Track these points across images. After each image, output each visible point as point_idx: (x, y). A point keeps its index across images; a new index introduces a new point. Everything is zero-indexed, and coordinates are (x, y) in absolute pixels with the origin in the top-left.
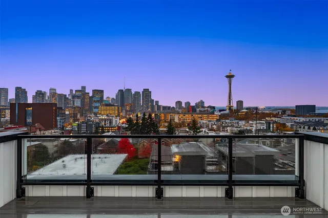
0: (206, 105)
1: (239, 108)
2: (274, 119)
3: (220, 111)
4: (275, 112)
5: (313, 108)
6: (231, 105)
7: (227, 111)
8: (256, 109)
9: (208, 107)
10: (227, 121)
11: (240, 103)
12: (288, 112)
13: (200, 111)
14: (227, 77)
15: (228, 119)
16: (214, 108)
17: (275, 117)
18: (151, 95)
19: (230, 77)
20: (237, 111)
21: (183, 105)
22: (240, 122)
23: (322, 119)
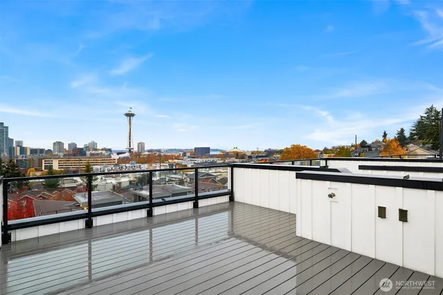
1: (140, 151)
2: (176, 161)
3: (119, 154)
4: (176, 154)
5: (208, 150)
6: (132, 147)
7: (127, 154)
8: (159, 151)
9: (102, 149)
10: (127, 165)
11: (141, 145)
12: (188, 154)
13: (92, 154)
14: (127, 115)
15: (129, 163)
16: (110, 150)
17: (177, 159)
18: (7, 132)
19: (130, 115)
20: (139, 154)
21: (66, 147)
22: (142, 166)
23: (215, 159)
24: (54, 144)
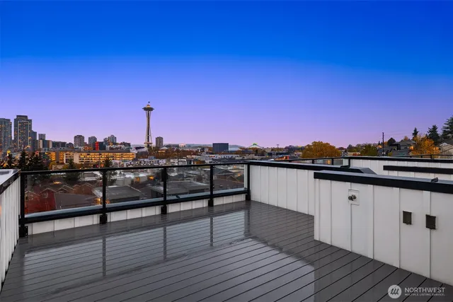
0: (118, 141)
1: (158, 146)
2: (194, 156)
3: (137, 148)
4: (195, 150)
5: (226, 145)
6: (150, 142)
7: (146, 149)
8: (178, 146)
9: (121, 144)
10: (145, 160)
11: (159, 140)
12: (206, 150)
13: (111, 149)
14: (145, 109)
15: (147, 158)
16: (129, 144)
17: (194, 154)
18: (31, 125)
19: (149, 109)
20: (157, 148)
21: (86, 141)
22: (160, 161)
23: (234, 156)
24: (75, 137)
